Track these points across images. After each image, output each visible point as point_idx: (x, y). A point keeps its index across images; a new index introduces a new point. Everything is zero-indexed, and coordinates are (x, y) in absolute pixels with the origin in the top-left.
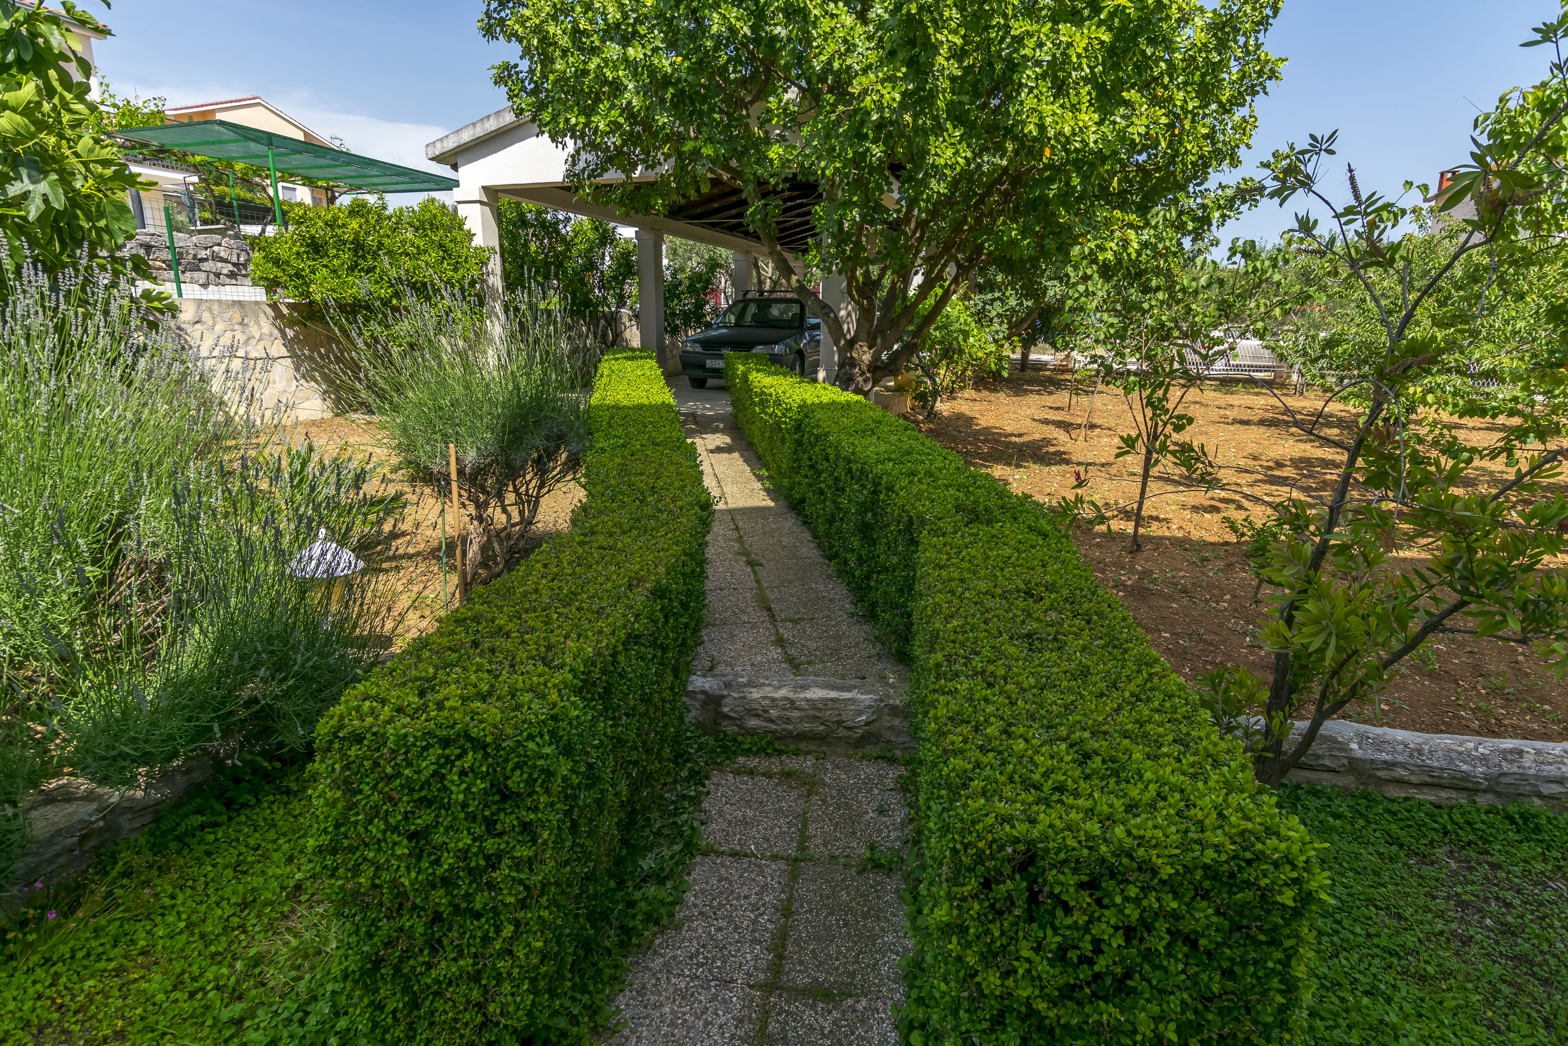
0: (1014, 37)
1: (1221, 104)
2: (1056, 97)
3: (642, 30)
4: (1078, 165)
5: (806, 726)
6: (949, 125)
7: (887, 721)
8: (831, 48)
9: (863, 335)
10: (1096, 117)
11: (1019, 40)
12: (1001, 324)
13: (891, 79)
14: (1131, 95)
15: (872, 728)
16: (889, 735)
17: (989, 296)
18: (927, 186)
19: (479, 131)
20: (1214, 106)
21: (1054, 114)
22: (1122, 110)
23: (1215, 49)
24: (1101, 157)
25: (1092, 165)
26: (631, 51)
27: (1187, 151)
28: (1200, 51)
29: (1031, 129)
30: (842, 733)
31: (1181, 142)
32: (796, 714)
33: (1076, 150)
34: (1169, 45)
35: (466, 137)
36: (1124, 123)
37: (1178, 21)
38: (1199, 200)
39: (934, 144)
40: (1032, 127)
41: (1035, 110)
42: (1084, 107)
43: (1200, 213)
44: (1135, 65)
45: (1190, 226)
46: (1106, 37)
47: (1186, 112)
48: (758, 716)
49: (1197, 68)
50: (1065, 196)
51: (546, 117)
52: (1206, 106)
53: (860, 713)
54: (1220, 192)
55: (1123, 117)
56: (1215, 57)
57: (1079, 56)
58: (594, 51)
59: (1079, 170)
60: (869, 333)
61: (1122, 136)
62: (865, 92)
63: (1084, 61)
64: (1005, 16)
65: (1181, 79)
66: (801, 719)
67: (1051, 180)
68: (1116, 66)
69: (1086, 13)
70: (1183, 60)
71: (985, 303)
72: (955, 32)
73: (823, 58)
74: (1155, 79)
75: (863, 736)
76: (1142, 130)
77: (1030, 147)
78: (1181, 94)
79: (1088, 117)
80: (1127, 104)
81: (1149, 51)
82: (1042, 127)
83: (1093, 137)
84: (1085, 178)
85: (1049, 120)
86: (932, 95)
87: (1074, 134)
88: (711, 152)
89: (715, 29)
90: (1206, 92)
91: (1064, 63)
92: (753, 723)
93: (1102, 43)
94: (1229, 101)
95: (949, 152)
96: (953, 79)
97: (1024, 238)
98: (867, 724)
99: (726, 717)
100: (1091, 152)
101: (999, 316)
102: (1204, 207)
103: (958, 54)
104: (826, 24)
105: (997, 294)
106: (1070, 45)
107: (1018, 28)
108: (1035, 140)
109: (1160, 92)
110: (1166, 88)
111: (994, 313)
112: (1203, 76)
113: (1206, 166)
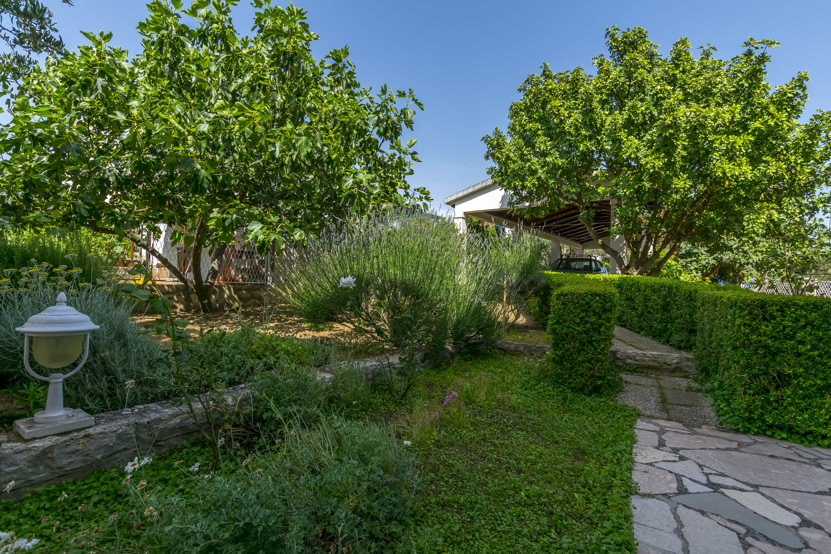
0: (709, 141)
1: (816, 160)
2: (730, 162)
3: (552, 152)
4: (743, 187)
5: (651, 364)
6: (681, 173)
7: (685, 363)
8: (630, 151)
9: (633, 264)
10: (751, 168)
11: (713, 142)
12: (697, 273)
13: (658, 158)
14: (768, 158)
15: (679, 365)
16: (686, 369)
17: (689, 259)
18: (671, 197)
19: (466, 193)
20: (812, 161)
21: (730, 168)
22: (763, 164)
23: (809, 139)
24: (754, 183)
25: (750, 186)
26: (547, 159)
27: (800, 180)
28: (801, 140)
29: (719, 174)
30: (666, 367)
31: (796, 176)
32: (647, 359)
33: (742, 181)
34: (784, 139)
35: (460, 195)
36: (765, 169)
37: (788, 130)
38: (810, 200)
39: (675, 180)
40: (719, 173)
41: (720, 167)
42: (744, 165)
43: (811, 205)
44: (768, 148)
45: (807, 211)
46: (752, 139)
47: (797, 164)
48: (631, 359)
49: (800, 147)
50: (737, 200)
51: (505, 183)
52: (809, 161)
53: (673, 359)
54: (821, 196)
55: (764, 167)
56: (809, 142)
57: (740, 146)
58: (529, 160)
59: (744, 189)
60: (636, 263)
61: (764, 174)
62: (647, 163)
63: (742, 148)
64: (705, 134)
65: (792, 152)
66: (649, 361)
67: (730, 193)
68: (758, 149)
69: (741, 131)
70: (793, 144)
71: (687, 263)
72: (685, 141)
73: (627, 154)
74: (779, 153)
75: (675, 368)
76: (774, 171)
77: (718, 181)
78: (794, 157)
79: (746, 168)
80: (765, 162)
81: (774, 142)
82: (724, 173)
83: (749, 176)
84: (747, 192)
85: (727, 170)
86: (674, 163)
87: (740, 175)
88: (574, 191)
89: (581, 149)
90: (807, 155)
91: (732, 149)
92: (629, 361)
93: (750, 141)
94: (820, 158)
95: (683, 182)
96: (683, 157)
97: (717, 217)
98: (677, 363)
99: (618, 359)
100: (749, 181)
101: (695, 269)
102: (813, 203)
103: (685, 148)
104: (629, 143)
105: (694, 259)
106: (734, 143)
107: (711, 138)
108: (721, 178)
109: (782, 157)
110: (785, 155)
111: (692, 268)
112: (804, 150)
113: (813, 186)
